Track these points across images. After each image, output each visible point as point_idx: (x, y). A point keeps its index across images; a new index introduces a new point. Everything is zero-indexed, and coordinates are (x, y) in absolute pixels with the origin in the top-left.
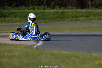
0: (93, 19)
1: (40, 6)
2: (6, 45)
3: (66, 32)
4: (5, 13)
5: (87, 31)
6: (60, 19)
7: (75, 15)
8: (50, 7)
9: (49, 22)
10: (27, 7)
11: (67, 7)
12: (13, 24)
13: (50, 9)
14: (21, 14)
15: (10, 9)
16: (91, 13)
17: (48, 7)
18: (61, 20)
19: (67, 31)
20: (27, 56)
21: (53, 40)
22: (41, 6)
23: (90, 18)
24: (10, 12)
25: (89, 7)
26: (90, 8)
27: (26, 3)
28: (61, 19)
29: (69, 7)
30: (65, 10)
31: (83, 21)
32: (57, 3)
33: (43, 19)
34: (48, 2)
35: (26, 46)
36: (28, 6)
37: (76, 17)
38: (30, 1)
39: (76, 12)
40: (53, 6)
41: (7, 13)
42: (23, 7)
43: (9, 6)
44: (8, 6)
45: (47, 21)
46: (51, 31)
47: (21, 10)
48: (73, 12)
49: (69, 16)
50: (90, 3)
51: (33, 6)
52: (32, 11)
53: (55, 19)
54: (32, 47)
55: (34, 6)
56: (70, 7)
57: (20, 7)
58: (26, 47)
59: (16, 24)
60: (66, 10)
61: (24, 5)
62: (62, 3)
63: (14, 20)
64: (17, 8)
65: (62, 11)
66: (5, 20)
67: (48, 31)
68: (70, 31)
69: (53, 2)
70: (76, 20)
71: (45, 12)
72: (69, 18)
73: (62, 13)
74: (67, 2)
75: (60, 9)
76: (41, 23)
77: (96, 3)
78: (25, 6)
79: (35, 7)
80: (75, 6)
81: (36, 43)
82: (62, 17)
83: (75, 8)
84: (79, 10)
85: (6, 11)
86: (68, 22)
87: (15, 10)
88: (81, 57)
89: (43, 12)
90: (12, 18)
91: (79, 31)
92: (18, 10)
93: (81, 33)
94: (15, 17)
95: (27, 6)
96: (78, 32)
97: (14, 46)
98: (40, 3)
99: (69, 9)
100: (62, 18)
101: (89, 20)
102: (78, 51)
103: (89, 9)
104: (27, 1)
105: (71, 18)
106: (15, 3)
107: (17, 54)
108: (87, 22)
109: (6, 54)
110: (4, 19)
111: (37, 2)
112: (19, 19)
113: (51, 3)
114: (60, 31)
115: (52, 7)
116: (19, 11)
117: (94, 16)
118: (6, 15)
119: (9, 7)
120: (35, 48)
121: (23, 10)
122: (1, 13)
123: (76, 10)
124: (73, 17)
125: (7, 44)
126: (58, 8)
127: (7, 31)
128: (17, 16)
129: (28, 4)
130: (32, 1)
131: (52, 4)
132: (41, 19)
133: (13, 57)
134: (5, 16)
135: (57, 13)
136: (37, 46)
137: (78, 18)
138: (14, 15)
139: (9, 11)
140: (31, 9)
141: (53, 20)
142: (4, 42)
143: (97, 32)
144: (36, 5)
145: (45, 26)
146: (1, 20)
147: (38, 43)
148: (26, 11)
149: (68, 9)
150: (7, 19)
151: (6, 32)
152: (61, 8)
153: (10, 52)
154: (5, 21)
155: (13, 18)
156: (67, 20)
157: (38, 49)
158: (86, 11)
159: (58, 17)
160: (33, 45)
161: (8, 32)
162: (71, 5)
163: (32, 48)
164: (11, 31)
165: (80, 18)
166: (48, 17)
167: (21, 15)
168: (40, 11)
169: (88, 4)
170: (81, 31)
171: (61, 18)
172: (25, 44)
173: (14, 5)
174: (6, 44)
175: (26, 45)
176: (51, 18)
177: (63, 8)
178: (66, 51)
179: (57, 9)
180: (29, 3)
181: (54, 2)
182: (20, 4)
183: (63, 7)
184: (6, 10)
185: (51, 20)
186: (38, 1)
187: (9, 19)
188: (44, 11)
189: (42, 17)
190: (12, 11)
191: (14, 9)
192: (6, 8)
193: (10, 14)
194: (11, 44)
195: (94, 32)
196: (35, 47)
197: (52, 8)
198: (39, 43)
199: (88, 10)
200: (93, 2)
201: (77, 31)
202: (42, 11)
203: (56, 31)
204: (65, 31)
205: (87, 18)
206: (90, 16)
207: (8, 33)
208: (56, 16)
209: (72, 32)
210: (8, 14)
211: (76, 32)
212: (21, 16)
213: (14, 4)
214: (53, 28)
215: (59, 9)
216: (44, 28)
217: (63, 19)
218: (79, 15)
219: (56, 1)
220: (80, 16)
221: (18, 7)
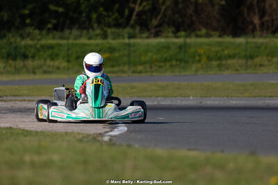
0: (266, 63)
1: (121, 30)
2: (27, 133)
3: (191, 98)
4: (26, 47)
5: (250, 97)
6: (174, 63)
7: (217, 52)
8: (148, 30)
9: (146, 72)
10: (85, 32)
11: (194, 30)
12: (46, 76)
13: (147, 38)
14: (68, 50)
15: (39, 37)
16: (258, 47)
17: (141, 31)
18: (177, 65)
19: (193, 97)
20: (85, 162)
21: (155, 121)
22: (125, 27)
23: (257, 60)
24: (38, 46)
25: (254, 30)
26: (258, 33)
27: (84, 19)
28: (178, 63)
29: (200, 30)
30: (189, 40)
31: (237, 70)
32: (167, 20)
33: (129, 63)
34: (144, 17)
35: (81, 136)
36: (88, 29)
37: (219, 60)
38: (94, 16)
39: (219, 44)
40: (157, 29)
41: (31, 46)
42: (75, 32)
43: (35, 29)
44: (33, 27)
45: (140, 68)
46: (150, 97)
47: (68, 39)
48: (210, 45)
49: (200, 55)
50: (256, 21)
51: (102, 29)
52: (99, 41)
53: (161, 64)
54: (100, 138)
55: (105, 29)
56: (204, 31)
57: (67, 32)
58: (83, 139)
59: (54, 76)
60: (192, 40)
61: (77, 26)
62: (180, 20)
63: (49, 66)
64: (58, 34)
65: (180, 41)
66: (25, 66)
67: (143, 96)
68: (201, 97)
69: (156, 18)
70: (219, 66)
71: (134, 45)
72: (199, 61)
73: (180, 47)
74: (194, 18)
75: (177, 37)
76: (124, 75)
77: (273, 20)
78: (80, 28)
79: (106, 32)
80: (215, 29)
81: (109, 130)
82: (181, 59)
83: (218, 34)
84: (228, 39)
85: (28, 42)
86: (196, 71)
87: (54, 38)
88: (231, 166)
89: (129, 45)
90: (45, 60)
91: (227, 97)
92: (62, 38)
93: (232, 102)
94: (52, 59)
95: (85, 28)
96: (225, 98)
97: (48, 135)
98: (120, 21)
99: (200, 36)
100: (181, 61)
101: (255, 66)
102: (222, 151)
103: (254, 37)
104: (84, 15)
105: (204, 60)
106: (54, 21)
107: (56, 158)
108: (248, 71)
109: (27, 158)
110: (22, 64)
111: (114, 17)
112: (65, 64)
113: (151, 20)
114: (176, 97)
115: (153, 31)
116: (63, 42)
117: (267, 55)
118: (28, 53)
119: (37, 32)
120: (106, 142)
121: (75, 39)
122: (16, 48)
123: (220, 40)
124: (209, 59)
125: (31, 132)
126: (171, 34)
127: (31, 96)
128: (57, 55)
129: (87, 23)
130: (100, 15)
131: (155, 22)
132: (124, 64)
133: (48, 164)
134: (25, 57)
135: (167, 47)
136: (111, 136)
137: (224, 62)
138: (50, 52)
139: (35, 42)
140: (97, 35)
141: (156, 66)
142: (21, 126)
143: (275, 98)
144: (109, 26)
145: (134, 84)
146: (15, 67)
147: (115, 128)
148: (84, 41)
149: (198, 36)
150: (30, 63)
151: (29, 98)
152: (179, 34)
153: (38, 153)
154: (24, 70)
155: (49, 62)
156: (194, 67)
157: (114, 144)
158: (247, 43)
159: (171, 60)
160: (101, 135)
161: (32, 98)
162: (206, 25)
163: (98, 141)
164: (43, 95)
165: (230, 62)
166: (143, 58)
167: (70, 52)
168: (121, 41)
169: (252, 23)
170: (231, 97)
171: (177, 60)
172: (79, 132)
173: (50, 26)
174: (27, 131)
175: (83, 134)
176: (151, 63)
177: (183, 33)
178: (190, 150)
179: (167, 37)
180: (90, 19)
181: (159, 18)
182: (68, 22)
183: (185, 31)
184: (28, 39)
185: (151, 67)
186: (116, 15)
187: (37, 62)
188: (132, 41)
189: (125, 59)
190: (43, 42)
191: (51, 36)
192: (29, 34)
193: (39, 51)
194: (41, 132)
195: (267, 98)
196: (106, 138)
197: (152, 35)
198: (116, 130)
199: (251, 40)
200: (266, 18)
201: (220, 96)
202: (127, 41)
203: (164, 96)
204: (189, 96)
205: (250, 62)
206: (257, 56)
207: (33, 101)
208: (165, 55)
209: (206, 99)
210: (33, 50)
211: (219, 98)
212: (68, 56)
213: (50, 22)
214: (156, 88)
215: (171, 37)
216: (133, 88)
217: (183, 64)
218: (226, 52)
219: (164, 16)
220: (230, 57)
221: (62, 30)
